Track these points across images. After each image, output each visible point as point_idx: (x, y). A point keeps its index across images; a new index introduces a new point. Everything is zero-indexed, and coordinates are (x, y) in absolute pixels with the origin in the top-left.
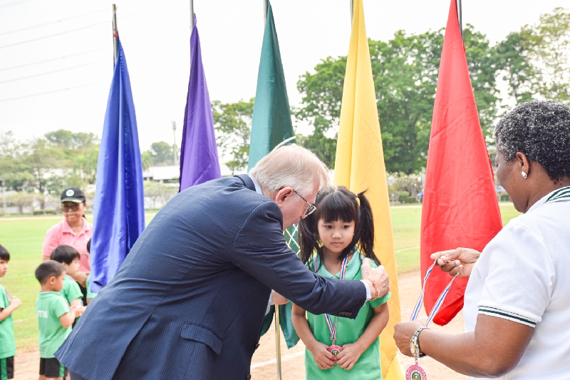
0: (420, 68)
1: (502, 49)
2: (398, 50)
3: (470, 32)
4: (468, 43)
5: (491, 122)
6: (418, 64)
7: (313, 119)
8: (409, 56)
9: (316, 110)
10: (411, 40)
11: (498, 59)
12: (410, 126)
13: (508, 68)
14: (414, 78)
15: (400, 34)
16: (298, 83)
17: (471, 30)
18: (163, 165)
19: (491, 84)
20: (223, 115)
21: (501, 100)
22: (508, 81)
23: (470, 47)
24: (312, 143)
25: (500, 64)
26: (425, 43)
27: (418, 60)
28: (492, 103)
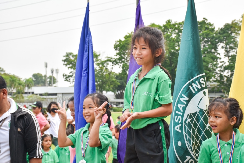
0: (178, 40)
1: (221, 32)
2: (167, 30)
3: (205, 22)
4: (204, 28)
5: (215, 70)
6: (178, 38)
7: (122, 65)
8: (173, 34)
9: (123, 60)
10: (174, 25)
11: (219, 37)
12: (172, 70)
13: (224, 42)
14: (175, 45)
15: (169, 21)
16: (115, 45)
17: (206, 21)
18: (39, 86)
19: (216, 50)
20: (74, 60)
21: (220, 58)
22: (224, 49)
23: (205, 30)
24: (120, 77)
25: (220, 40)
26: (181, 27)
27: (177, 36)
28: (216, 60)
